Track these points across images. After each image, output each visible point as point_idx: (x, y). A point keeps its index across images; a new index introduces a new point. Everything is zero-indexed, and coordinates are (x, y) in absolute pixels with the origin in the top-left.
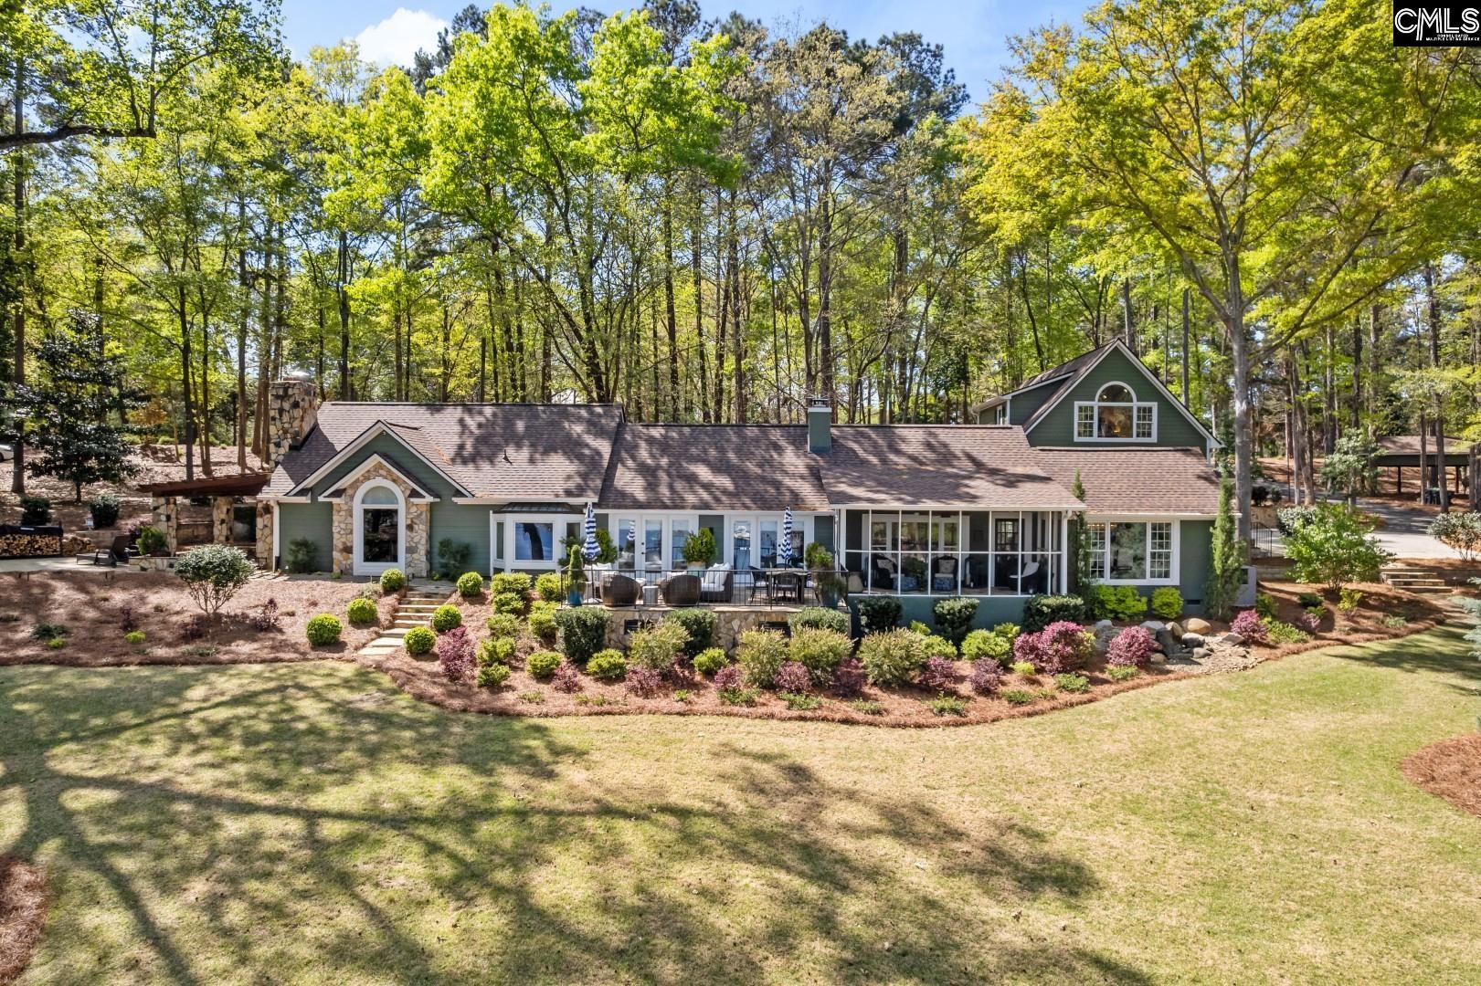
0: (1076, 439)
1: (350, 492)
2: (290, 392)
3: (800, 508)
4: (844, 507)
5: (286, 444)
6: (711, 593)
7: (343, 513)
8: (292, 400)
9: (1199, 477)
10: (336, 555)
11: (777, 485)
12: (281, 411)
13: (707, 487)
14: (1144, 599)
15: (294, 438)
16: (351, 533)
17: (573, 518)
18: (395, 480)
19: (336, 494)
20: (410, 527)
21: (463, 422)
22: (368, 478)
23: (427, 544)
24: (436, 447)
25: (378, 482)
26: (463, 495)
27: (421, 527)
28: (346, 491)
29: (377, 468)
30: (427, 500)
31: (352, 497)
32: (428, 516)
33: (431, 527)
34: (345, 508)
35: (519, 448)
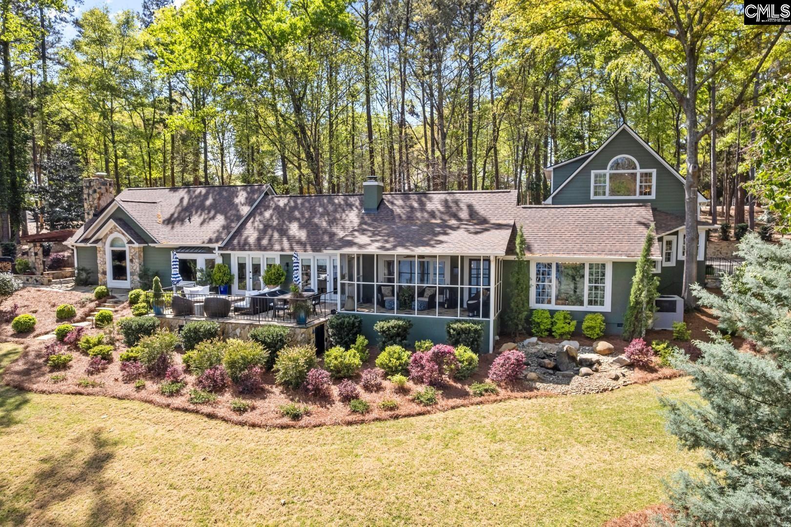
0: (592, 197)
1: (104, 240)
2: (92, 184)
5: (92, 213)
7: (101, 252)
9: (640, 223)
10: (100, 276)
12: (89, 195)
13: (289, 238)
14: (574, 323)
15: (95, 210)
16: (105, 264)
17: (209, 256)
18: (123, 234)
19: (97, 241)
20: (131, 261)
21: (182, 199)
22: (111, 233)
23: (140, 270)
24: (159, 213)
25: (116, 235)
26: (155, 242)
27: (136, 261)
28: (101, 239)
29: (115, 227)
30: (136, 245)
31: (105, 243)
32: (142, 254)
33: (144, 261)
34: (102, 249)
35: (201, 215)
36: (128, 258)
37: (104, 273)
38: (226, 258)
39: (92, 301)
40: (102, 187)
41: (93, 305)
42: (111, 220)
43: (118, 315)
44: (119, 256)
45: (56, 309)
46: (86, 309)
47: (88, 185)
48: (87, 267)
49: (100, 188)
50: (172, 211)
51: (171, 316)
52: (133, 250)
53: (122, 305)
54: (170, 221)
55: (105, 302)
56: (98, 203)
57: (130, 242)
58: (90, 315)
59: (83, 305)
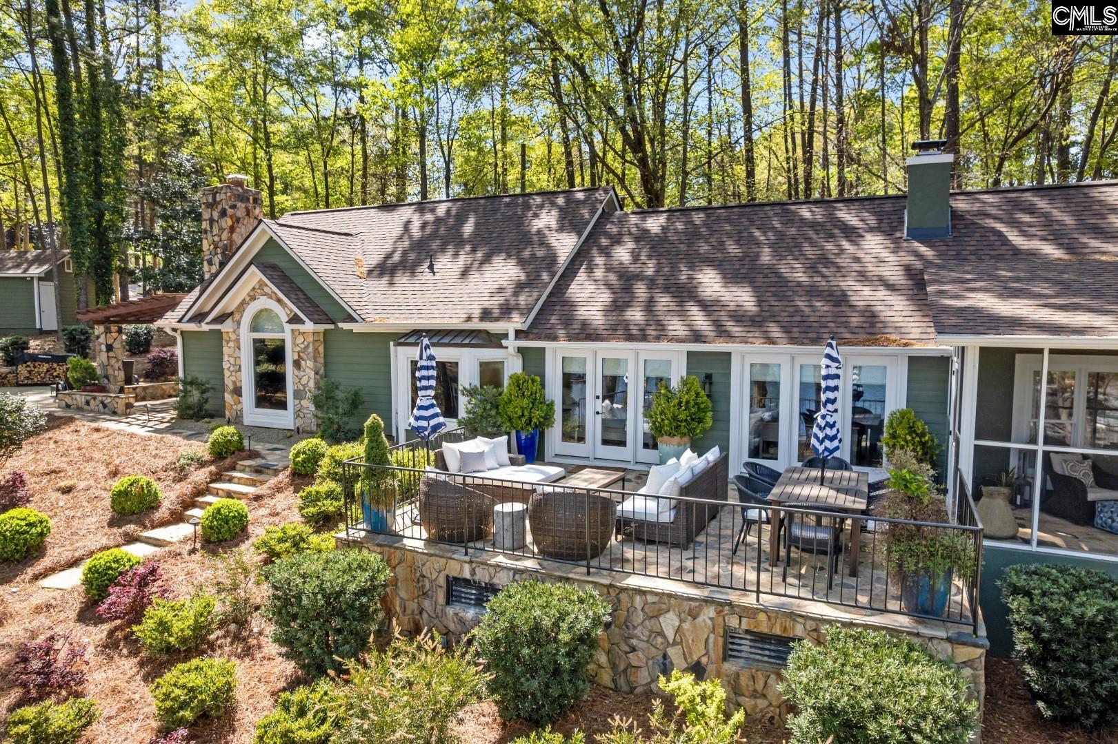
1: (237, 316)
2: (218, 198)
3: (875, 342)
4: (974, 343)
5: (217, 260)
6: (652, 525)
7: (231, 344)
8: (220, 207)
10: (228, 397)
11: (840, 300)
12: (211, 221)
13: (707, 307)
15: (223, 253)
16: (240, 370)
17: (490, 354)
18: (279, 301)
19: (221, 319)
20: (297, 364)
21: (407, 224)
22: (253, 298)
23: (318, 387)
24: (360, 257)
25: (263, 303)
26: (352, 320)
27: (308, 364)
28: (231, 314)
29: (262, 284)
30: (309, 326)
31: (239, 323)
32: (321, 349)
33: (326, 364)
34: (233, 337)
35: (456, 255)
36: (290, 357)
37: (237, 391)
38: (533, 360)
39: (202, 464)
40: (239, 204)
41: (200, 476)
42: (253, 268)
43: (263, 511)
44: (271, 354)
45: (118, 484)
46: (185, 488)
47: (210, 200)
48: (202, 377)
49: (234, 207)
50: (388, 247)
51: (420, 545)
52: (300, 339)
53: (273, 481)
54: (385, 269)
55: (233, 468)
56: (230, 239)
57: (295, 320)
58: (193, 505)
59: (181, 475)
